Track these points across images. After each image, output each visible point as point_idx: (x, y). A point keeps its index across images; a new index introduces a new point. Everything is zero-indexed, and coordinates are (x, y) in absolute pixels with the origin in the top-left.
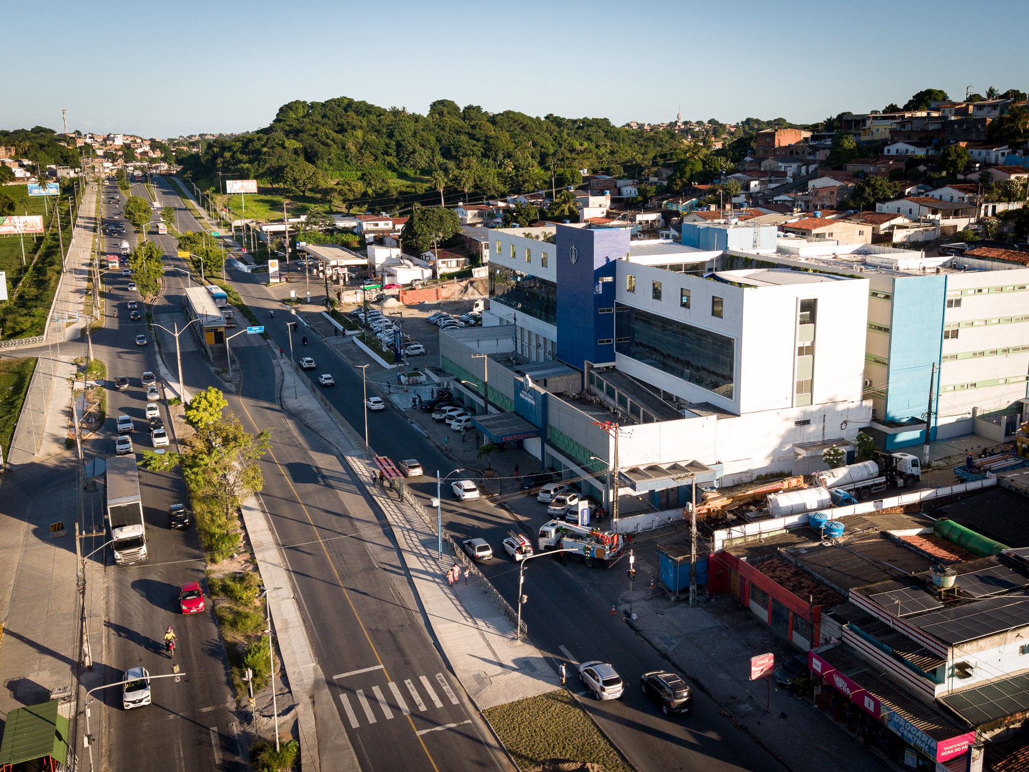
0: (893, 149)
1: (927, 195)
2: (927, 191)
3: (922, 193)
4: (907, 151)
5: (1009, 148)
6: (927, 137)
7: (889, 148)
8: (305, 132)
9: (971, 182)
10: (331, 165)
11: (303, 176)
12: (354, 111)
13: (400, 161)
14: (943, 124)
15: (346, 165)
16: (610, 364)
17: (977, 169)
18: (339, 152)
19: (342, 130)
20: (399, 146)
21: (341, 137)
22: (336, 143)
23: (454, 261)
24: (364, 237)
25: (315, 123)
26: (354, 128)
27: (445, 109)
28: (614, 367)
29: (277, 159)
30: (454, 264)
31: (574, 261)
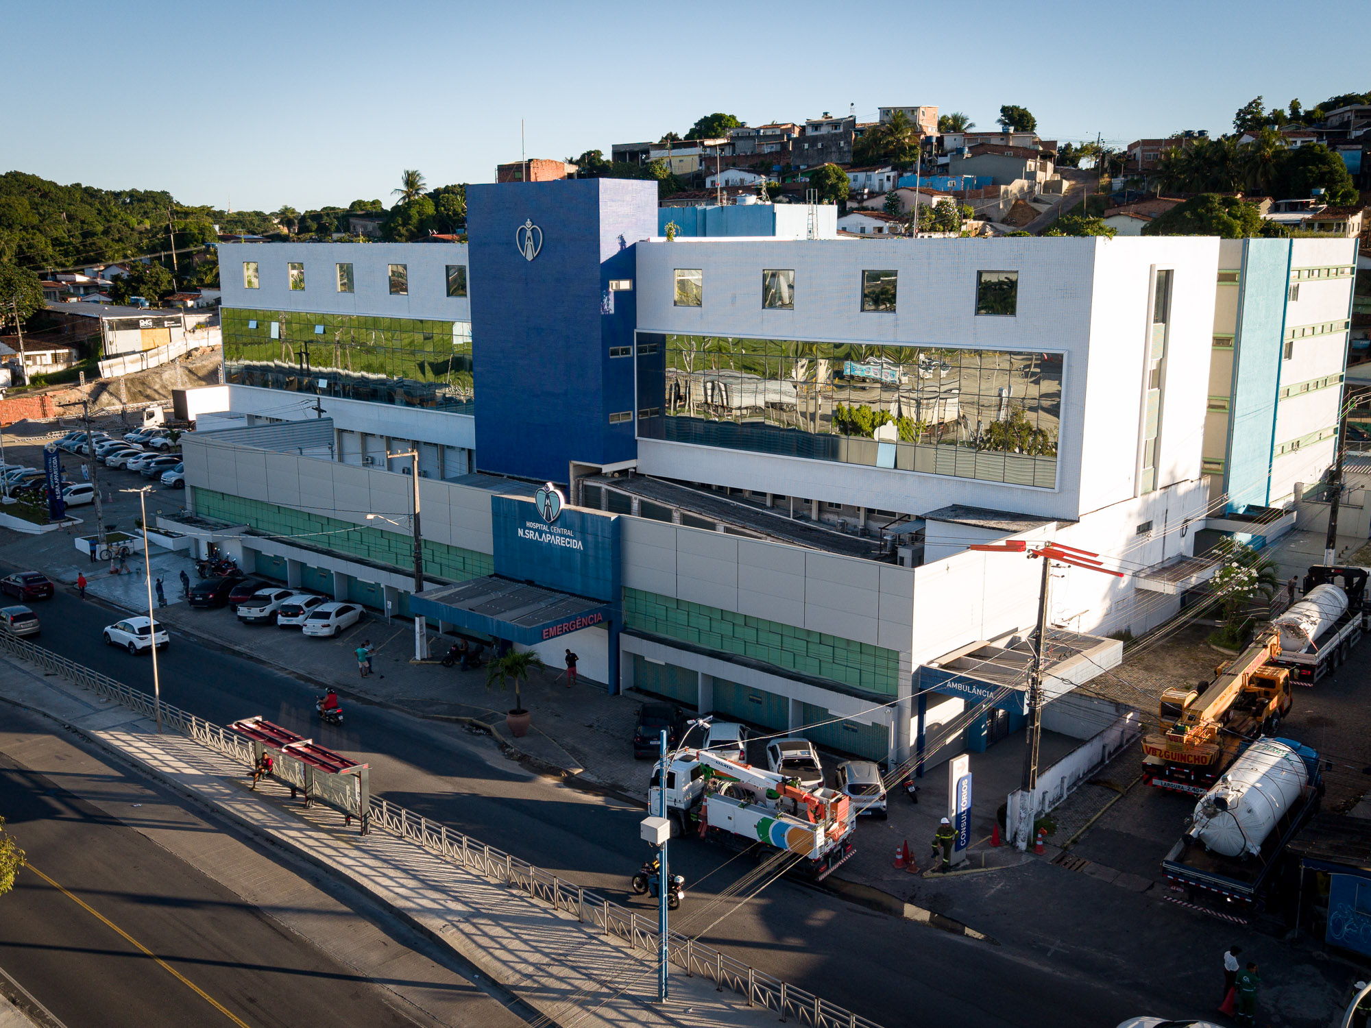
4: (742, 180)
5: (893, 170)
6: (762, 164)
7: (712, 178)
9: (874, 210)
14: (783, 144)
16: (627, 465)
17: (865, 197)
23: (49, 354)
28: (635, 469)
30: (49, 360)
31: (530, 254)
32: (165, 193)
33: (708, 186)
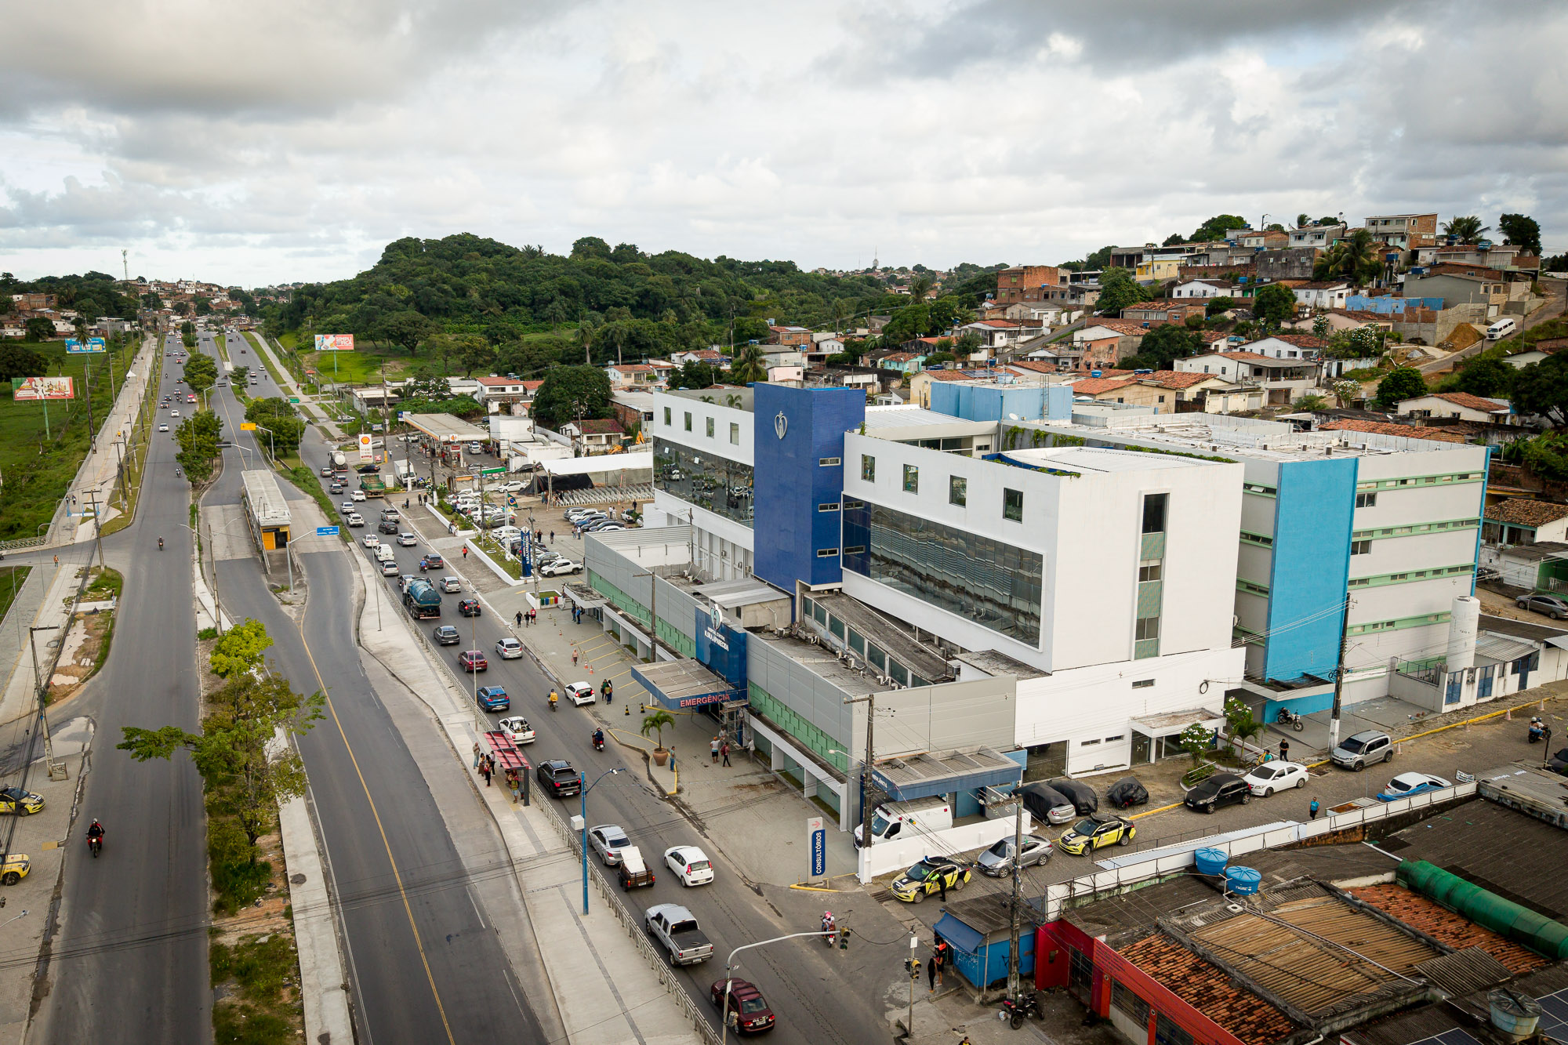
0: (1185, 291)
1: (1242, 350)
2: (1240, 345)
4: (1205, 292)
5: (1348, 287)
6: (1231, 275)
7: (1179, 288)
8: (417, 275)
9: (1302, 332)
10: (448, 316)
11: (413, 329)
12: (478, 250)
13: (535, 311)
14: (1252, 257)
15: (467, 317)
16: (835, 586)
17: (1307, 315)
18: (459, 300)
19: (463, 274)
20: (534, 293)
21: (461, 281)
22: (454, 290)
23: (604, 436)
24: (486, 405)
25: (429, 264)
26: (479, 271)
27: (591, 249)
28: (840, 589)
29: (382, 308)
30: (604, 441)
31: (781, 434)
32: (791, 262)
33: (1175, 295)
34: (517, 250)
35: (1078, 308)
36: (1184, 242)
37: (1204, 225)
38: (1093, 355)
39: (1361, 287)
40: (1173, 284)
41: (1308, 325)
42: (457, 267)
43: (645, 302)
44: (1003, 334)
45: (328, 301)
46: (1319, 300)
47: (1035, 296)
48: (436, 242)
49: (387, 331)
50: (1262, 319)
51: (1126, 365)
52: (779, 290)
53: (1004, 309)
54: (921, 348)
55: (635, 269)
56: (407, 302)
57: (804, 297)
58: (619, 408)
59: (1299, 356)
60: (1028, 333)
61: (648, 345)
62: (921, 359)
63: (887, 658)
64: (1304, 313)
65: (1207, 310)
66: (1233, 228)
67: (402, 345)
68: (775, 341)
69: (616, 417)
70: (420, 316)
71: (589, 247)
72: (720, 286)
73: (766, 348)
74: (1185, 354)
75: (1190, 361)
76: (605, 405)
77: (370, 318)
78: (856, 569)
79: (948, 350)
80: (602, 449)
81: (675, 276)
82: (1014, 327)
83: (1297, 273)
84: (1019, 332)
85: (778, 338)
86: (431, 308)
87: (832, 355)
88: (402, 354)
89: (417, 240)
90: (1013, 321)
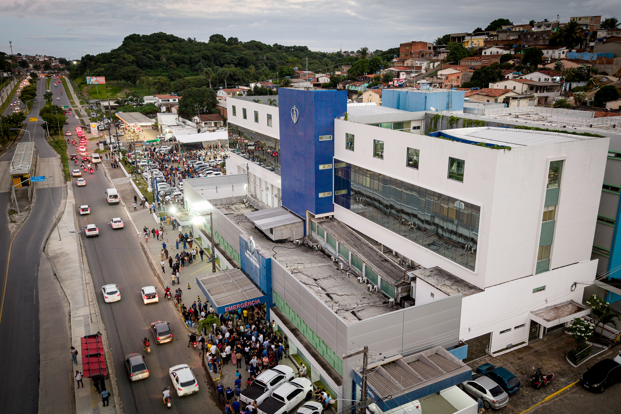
0: (488, 52)
1: (522, 78)
2: (519, 76)
3: (517, 77)
4: (497, 52)
6: (509, 44)
8: (138, 50)
9: (549, 69)
10: (151, 69)
11: (134, 74)
12: (166, 40)
13: (192, 67)
14: (519, 36)
15: (160, 69)
16: (329, 214)
17: (549, 62)
18: (157, 62)
19: (159, 50)
20: (191, 58)
21: (157, 53)
22: (154, 57)
23: (213, 122)
24: (160, 108)
25: (144, 45)
26: (165, 48)
27: (218, 39)
28: (333, 216)
29: (120, 65)
30: (213, 125)
31: (295, 120)
33: (483, 54)
34: (184, 40)
35: (437, 61)
36: (483, 31)
37: (491, 24)
38: (449, 82)
39: (573, 49)
40: (481, 49)
41: (552, 66)
42: (156, 47)
43: (242, 62)
44: (404, 73)
45: (97, 62)
46: (553, 54)
47: (417, 56)
48: (147, 36)
49: (122, 75)
50: (528, 64)
51: (465, 86)
52: (301, 59)
53: (404, 62)
54: (366, 79)
55: (236, 48)
56: (132, 63)
57: (311, 61)
58: (221, 109)
59: (550, 81)
60: (416, 72)
61: (239, 80)
62: (366, 85)
63: (364, 265)
64: (548, 60)
65: (500, 60)
66: (505, 25)
67: (129, 82)
68: (298, 77)
69: (219, 113)
70: (137, 68)
71: (216, 38)
72: (275, 56)
73: (294, 80)
74: (494, 81)
75: (497, 84)
76: (214, 107)
77: (114, 69)
78: (343, 205)
79: (379, 80)
80: (211, 129)
81: (255, 51)
82: (409, 70)
83: (541, 42)
84: (411, 72)
85: (299, 76)
86: (144, 65)
87: (324, 83)
88: (130, 86)
89: (139, 35)
90: (408, 67)
